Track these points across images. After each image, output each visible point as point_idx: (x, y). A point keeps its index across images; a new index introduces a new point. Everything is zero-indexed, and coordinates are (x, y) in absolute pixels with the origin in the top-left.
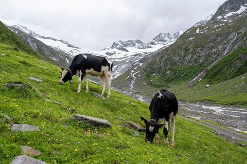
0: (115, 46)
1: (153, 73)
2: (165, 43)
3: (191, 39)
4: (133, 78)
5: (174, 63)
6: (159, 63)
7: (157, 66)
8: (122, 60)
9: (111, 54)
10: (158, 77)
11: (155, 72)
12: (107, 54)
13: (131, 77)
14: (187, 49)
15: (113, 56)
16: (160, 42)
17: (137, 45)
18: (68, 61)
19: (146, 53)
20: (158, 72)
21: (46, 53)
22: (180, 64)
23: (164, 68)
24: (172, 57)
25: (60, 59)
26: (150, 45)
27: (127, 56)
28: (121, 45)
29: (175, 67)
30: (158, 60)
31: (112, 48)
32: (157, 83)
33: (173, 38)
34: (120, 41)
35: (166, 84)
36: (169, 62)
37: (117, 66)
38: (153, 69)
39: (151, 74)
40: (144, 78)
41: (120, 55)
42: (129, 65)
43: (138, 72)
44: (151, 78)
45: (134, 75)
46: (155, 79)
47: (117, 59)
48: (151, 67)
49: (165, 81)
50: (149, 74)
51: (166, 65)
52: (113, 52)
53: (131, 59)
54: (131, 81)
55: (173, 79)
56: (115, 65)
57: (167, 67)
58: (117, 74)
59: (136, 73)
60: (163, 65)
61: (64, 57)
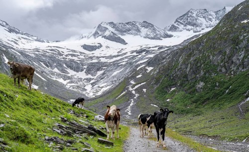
0: (100, 33)
1: (171, 86)
2: (198, 29)
3: (245, 21)
4: (132, 95)
5: (211, 68)
6: (183, 67)
7: (179, 73)
8: (115, 59)
9: (92, 48)
10: (180, 94)
11: (175, 85)
12: (85, 47)
13: (130, 95)
14: (236, 42)
15: (97, 53)
16: (189, 27)
17: (144, 31)
18: (7, 61)
19: (161, 48)
20: (181, 85)
22: (224, 70)
23: (193, 76)
24: (209, 56)
26: (169, 33)
27: (124, 52)
28: (111, 29)
29: (213, 75)
30: (181, 60)
31: (96, 34)
32: (178, 106)
33: (214, 20)
34: (111, 23)
35: (196, 108)
36: (203, 66)
37: (103, 71)
38: (172, 78)
39: (167, 87)
40: (153, 95)
41: (109, 50)
42: (128, 71)
43: (142, 84)
44: (167, 96)
45: (135, 90)
46: (174, 98)
47: (103, 57)
48: (168, 75)
49: (194, 102)
50: (163, 88)
51: (196, 71)
52: (97, 45)
53: (130, 59)
54: (129, 100)
55: (208, 99)
56: (98, 70)
57: (198, 76)
58: (103, 87)
59: (140, 85)
60: (191, 70)
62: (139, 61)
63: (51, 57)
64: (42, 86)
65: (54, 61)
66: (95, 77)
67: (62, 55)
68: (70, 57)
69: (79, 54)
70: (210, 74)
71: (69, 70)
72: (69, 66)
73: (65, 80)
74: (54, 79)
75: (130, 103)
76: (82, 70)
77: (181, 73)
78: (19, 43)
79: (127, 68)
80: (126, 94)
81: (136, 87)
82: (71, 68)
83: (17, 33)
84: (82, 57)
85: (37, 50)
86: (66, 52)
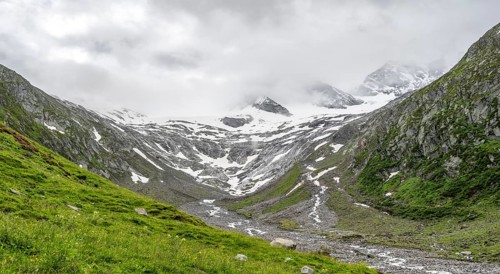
1: (389, 168)
5: (467, 131)
6: (410, 133)
7: (402, 145)
8: (274, 137)
9: (237, 122)
10: (411, 183)
11: (397, 166)
12: (227, 121)
13: (309, 185)
15: (245, 129)
16: (387, 88)
18: (98, 137)
20: (410, 165)
21: (28, 108)
22: (498, 132)
23: (433, 148)
25: (72, 128)
27: (287, 126)
29: (477, 143)
30: (402, 122)
32: (413, 204)
33: (426, 76)
35: (457, 205)
36: (451, 127)
37: (256, 156)
38: (389, 154)
39: (381, 171)
40: (355, 187)
41: (264, 124)
42: (298, 152)
43: (330, 169)
44: (385, 187)
45: (319, 180)
46: (400, 189)
47: (256, 134)
48: (379, 151)
49: (446, 195)
50: (373, 174)
51: (439, 138)
52: (245, 118)
53: (301, 135)
54: (311, 196)
55: (479, 187)
56: (249, 153)
57: (444, 146)
58: (258, 180)
59: (326, 171)
60: (428, 138)
61: (86, 124)
62: (316, 136)
63: (173, 136)
64: (156, 178)
65: (178, 142)
66: (244, 166)
67: (191, 133)
68: (203, 136)
69: (217, 131)
70: (471, 142)
71: (201, 156)
72: (200, 149)
73: (194, 170)
74: (178, 169)
75: (314, 202)
76: (223, 155)
77: (407, 145)
78: (125, 116)
79: (297, 149)
80: (304, 185)
81: (320, 175)
82: (206, 153)
84: (223, 135)
85: (152, 126)
86: (197, 129)
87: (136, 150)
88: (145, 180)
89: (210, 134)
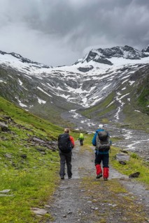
0: (91, 58)
4: (119, 104)
8: (104, 77)
9: (86, 70)
12: (80, 69)
13: (117, 104)
15: (90, 73)
17: (126, 53)
18: (21, 83)
19: (140, 65)
25: (10, 80)
26: (146, 53)
27: (111, 71)
28: (100, 54)
31: (88, 60)
34: (100, 50)
37: (95, 87)
39: (147, 96)
40: (136, 103)
41: (99, 70)
42: (114, 85)
43: (127, 94)
44: (148, 103)
45: (121, 100)
47: (95, 76)
48: (147, 86)
50: (144, 97)
52: (90, 67)
53: (116, 76)
54: (116, 108)
56: (91, 86)
58: (96, 99)
59: (125, 96)
61: (15, 77)
62: (123, 76)
63: (54, 79)
64: (49, 101)
65: (57, 82)
66: (89, 92)
68: (69, 78)
69: (76, 75)
71: (69, 88)
72: (68, 85)
73: (66, 95)
74: (58, 95)
75: (118, 110)
76: (79, 87)
79: (114, 83)
80: (115, 103)
81: (122, 97)
82: (71, 86)
83: (28, 62)
84: (78, 77)
85: (44, 74)
86: (66, 74)
87: (39, 88)
88: (44, 102)
89: (72, 76)
